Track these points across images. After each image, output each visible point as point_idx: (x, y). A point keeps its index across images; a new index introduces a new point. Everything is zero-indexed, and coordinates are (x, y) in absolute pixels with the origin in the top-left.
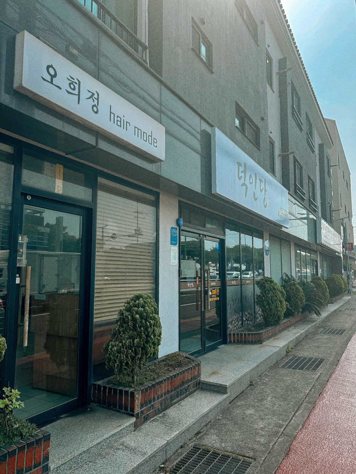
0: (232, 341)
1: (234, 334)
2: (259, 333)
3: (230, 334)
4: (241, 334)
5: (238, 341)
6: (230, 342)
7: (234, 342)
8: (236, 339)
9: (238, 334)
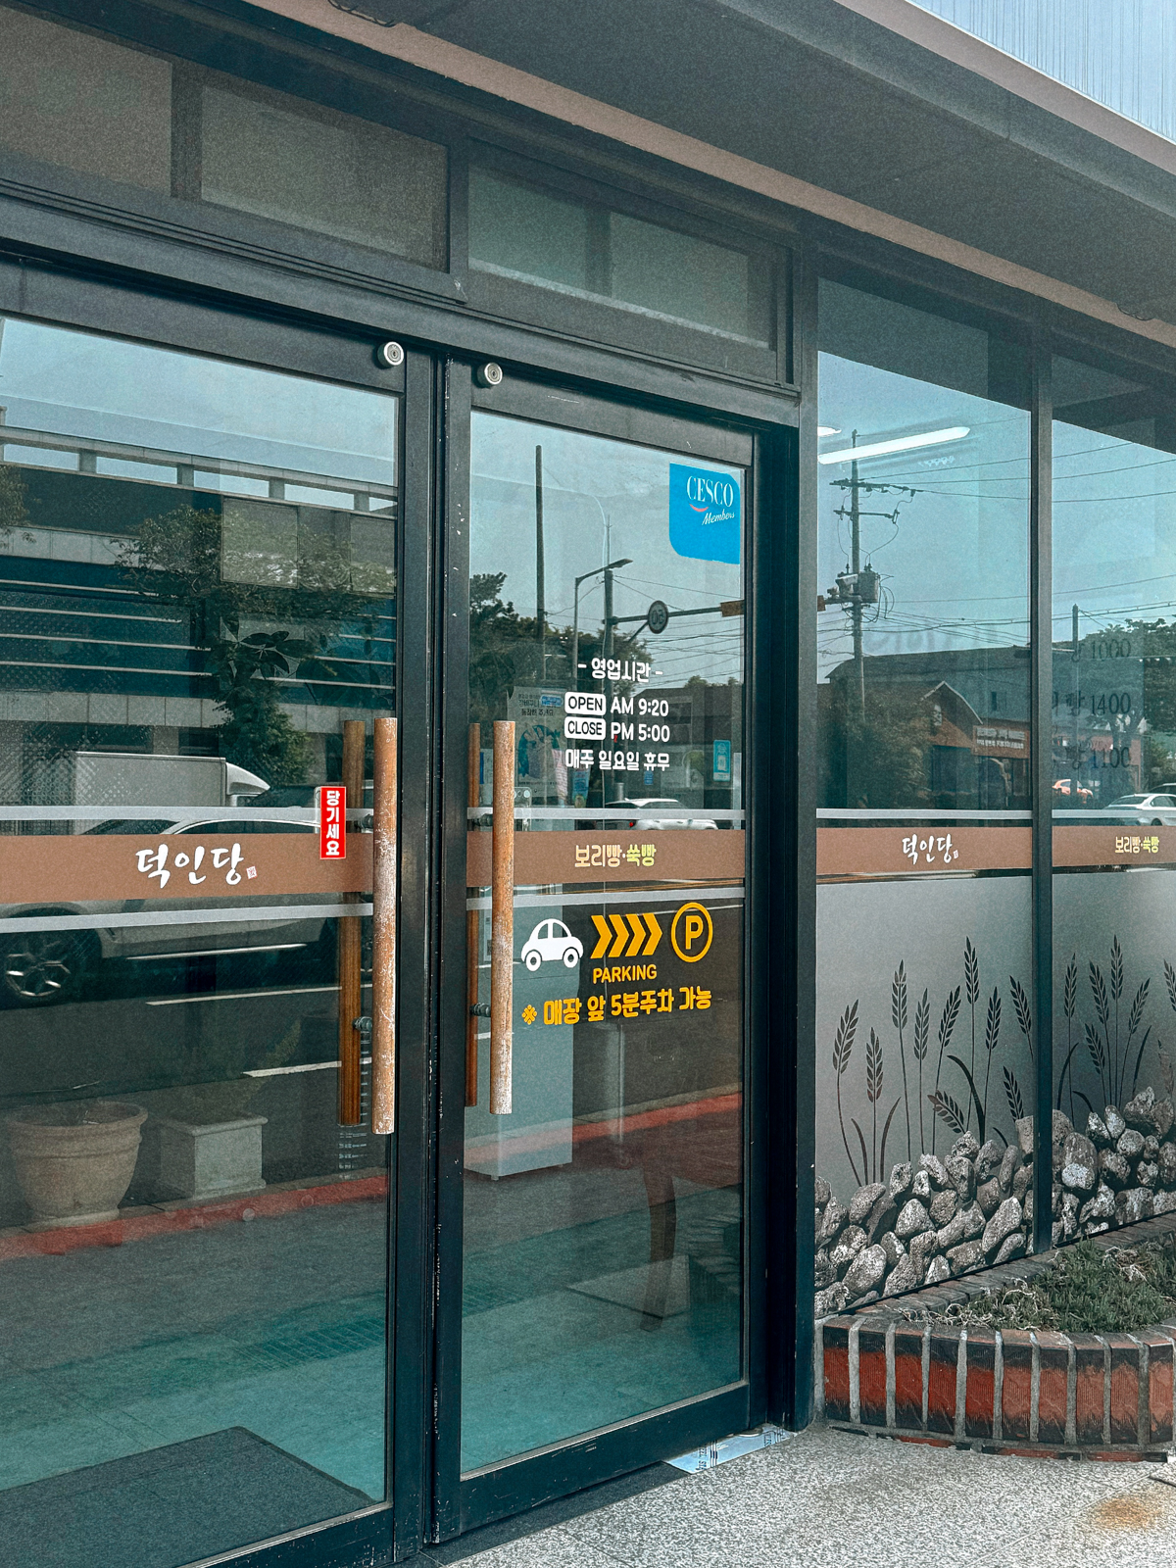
0: (854, 1399)
1: (871, 1343)
2: (1130, 1357)
3: (836, 1338)
4: (944, 1352)
5: (908, 1416)
6: (836, 1410)
7: (873, 1415)
8: (891, 1385)
9: (908, 1346)
